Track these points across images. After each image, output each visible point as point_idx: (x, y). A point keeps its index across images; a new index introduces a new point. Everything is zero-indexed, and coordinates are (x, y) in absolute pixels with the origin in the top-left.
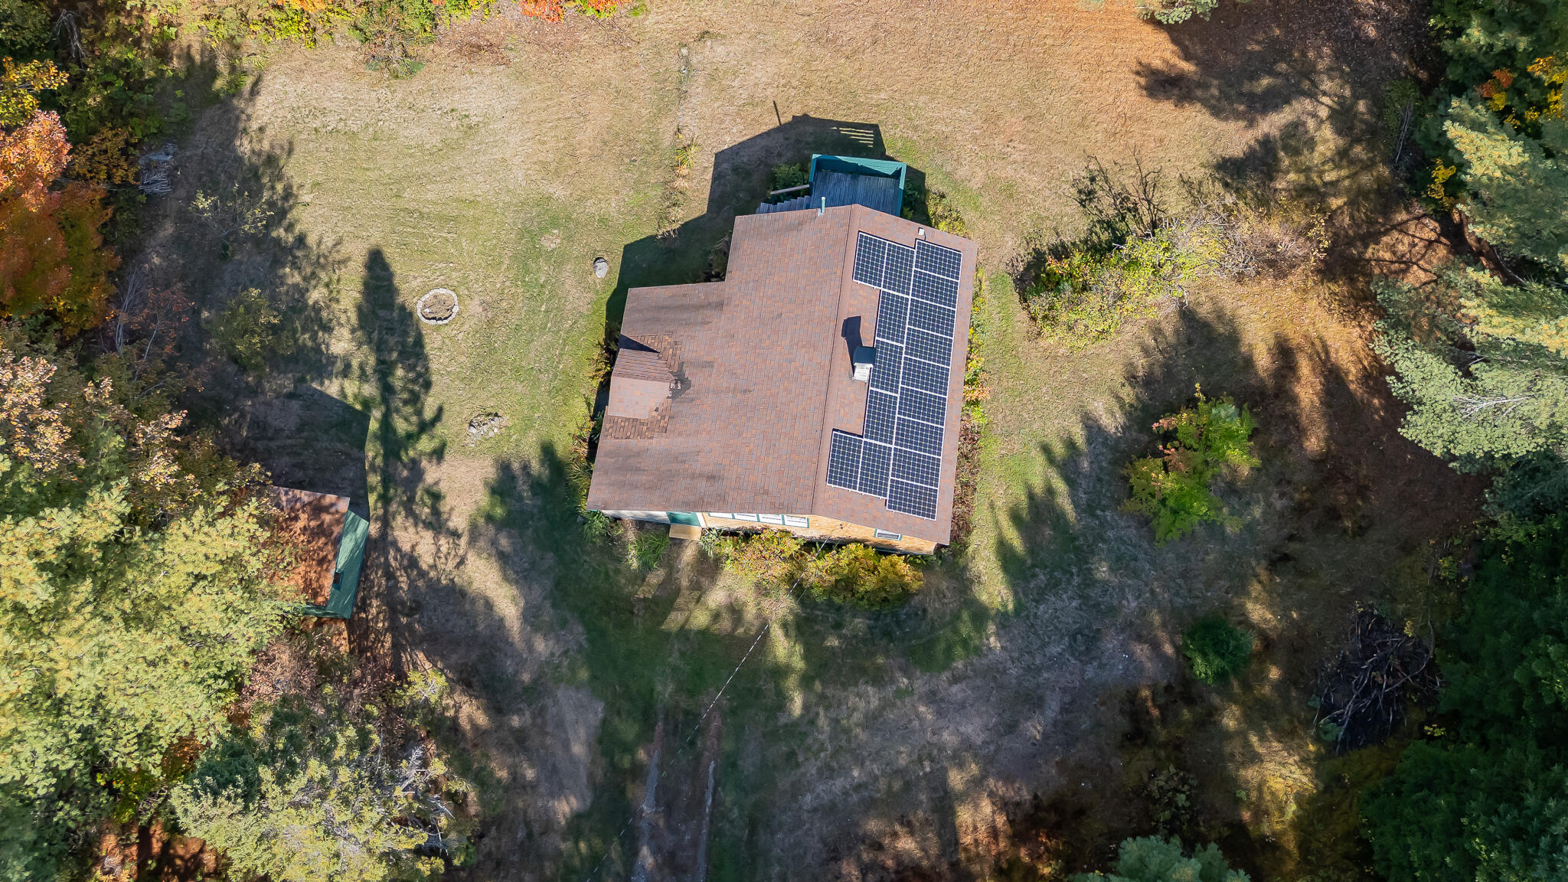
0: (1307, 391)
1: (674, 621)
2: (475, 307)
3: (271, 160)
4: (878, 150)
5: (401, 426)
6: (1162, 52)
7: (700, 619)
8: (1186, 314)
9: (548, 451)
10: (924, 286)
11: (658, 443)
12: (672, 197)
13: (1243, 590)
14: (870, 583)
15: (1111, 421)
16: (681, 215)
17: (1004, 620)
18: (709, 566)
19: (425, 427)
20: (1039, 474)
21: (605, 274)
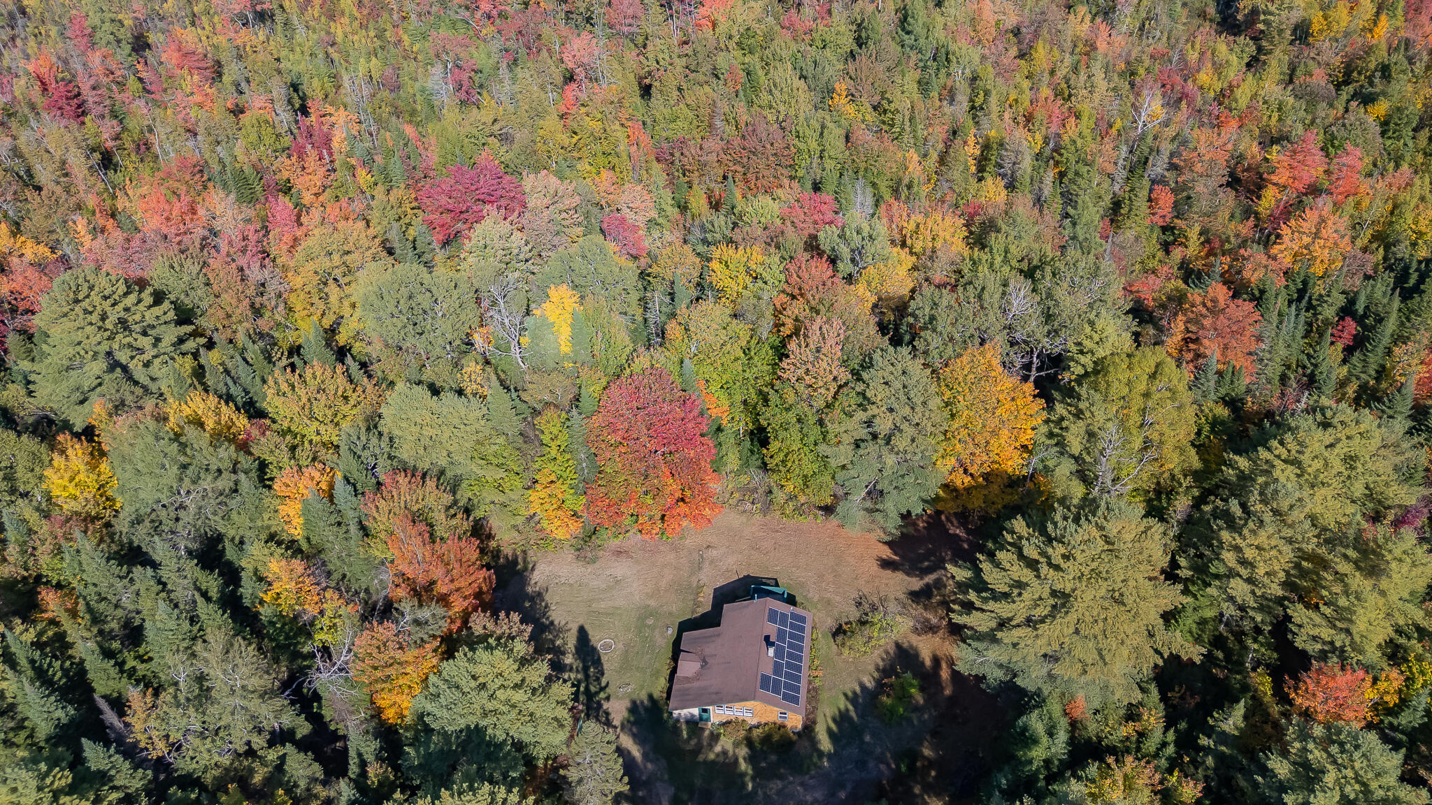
0: (945, 674)
1: (701, 758)
2: (621, 646)
3: (539, 594)
4: (777, 585)
5: (593, 689)
6: (887, 553)
7: (712, 756)
8: (898, 646)
9: (650, 697)
10: (792, 626)
11: (696, 684)
12: (697, 604)
13: (921, 744)
14: (776, 738)
15: (870, 684)
16: (701, 611)
17: (830, 756)
18: (715, 737)
19: (602, 689)
20: (843, 703)
21: (671, 632)
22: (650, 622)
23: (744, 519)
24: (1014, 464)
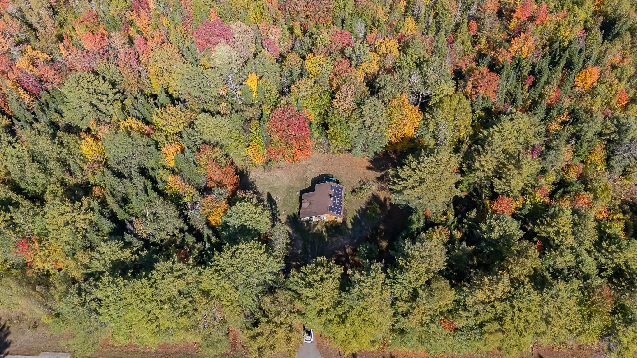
0: (388, 203)
1: (311, 232)
2: (282, 198)
3: (253, 182)
4: (333, 177)
5: (274, 212)
6: (369, 164)
7: (314, 231)
8: (373, 194)
9: (294, 214)
10: (338, 191)
11: (308, 210)
12: (306, 184)
13: (379, 225)
14: (334, 225)
15: (364, 207)
16: (308, 186)
17: (351, 229)
18: (315, 226)
19: (277, 212)
20: (355, 213)
21: (298, 194)
22: (291, 190)
23: (320, 155)
24: (412, 134)
